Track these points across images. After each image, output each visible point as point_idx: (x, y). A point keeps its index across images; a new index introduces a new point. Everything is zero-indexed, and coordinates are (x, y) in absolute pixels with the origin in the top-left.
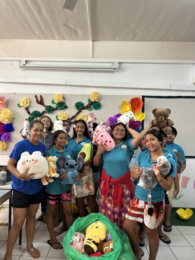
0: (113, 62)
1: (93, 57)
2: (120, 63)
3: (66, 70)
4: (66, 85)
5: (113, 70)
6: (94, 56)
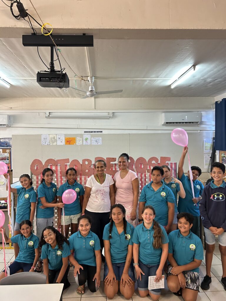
2: (113, 112)
4: (78, 128)
5: (109, 118)
6: (96, 108)
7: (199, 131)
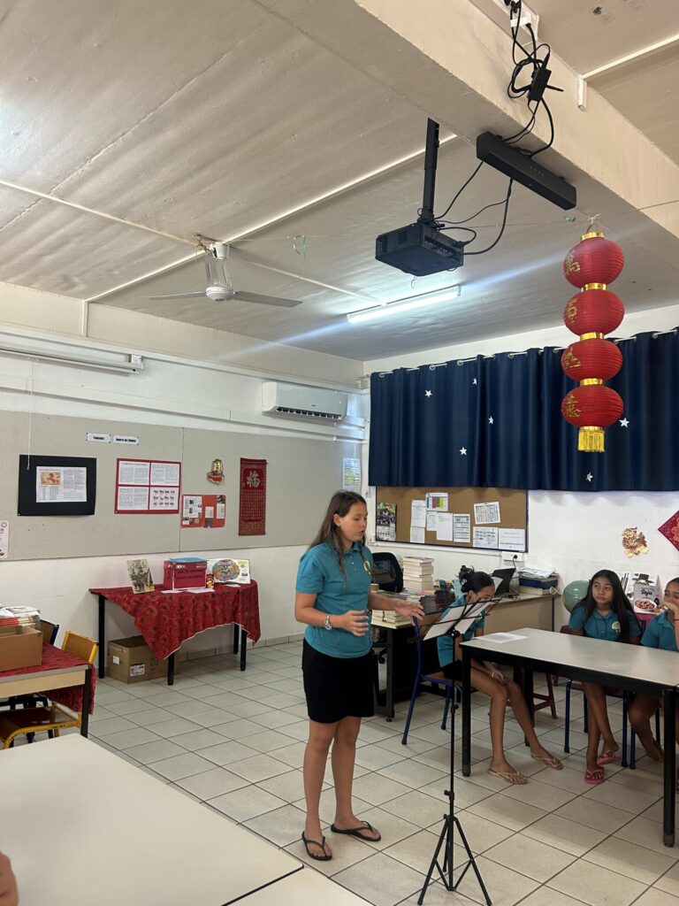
0: (130, 355)
1: (87, 336)
2: (143, 358)
3: (27, 357)
4: (26, 392)
5: (132, 371)
6: (90, 334)
7: (335, 439)
